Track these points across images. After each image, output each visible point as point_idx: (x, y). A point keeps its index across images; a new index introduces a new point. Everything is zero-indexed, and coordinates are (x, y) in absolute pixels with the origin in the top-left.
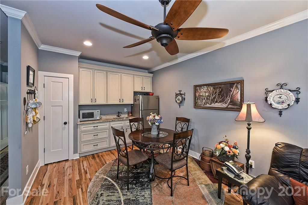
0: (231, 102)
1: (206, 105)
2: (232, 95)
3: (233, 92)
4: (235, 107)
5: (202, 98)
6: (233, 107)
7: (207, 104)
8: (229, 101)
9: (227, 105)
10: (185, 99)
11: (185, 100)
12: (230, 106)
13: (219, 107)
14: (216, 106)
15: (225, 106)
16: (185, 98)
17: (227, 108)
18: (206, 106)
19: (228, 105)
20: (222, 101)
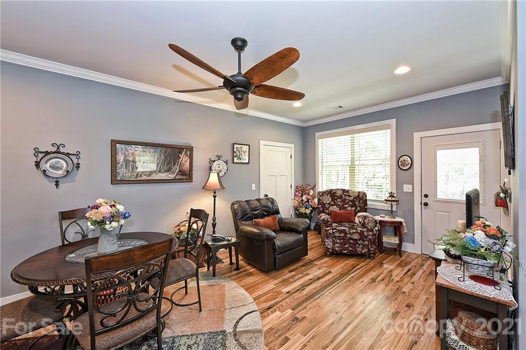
0: (180, 171)
1: (141, 176)
2: (180, 163)
3: (182, 160)
4: (185, 177)
5: (133, 165)
6: (182, 177)
7: (143, 176)
8: (177, 170)
9: (174, 175)
10: (81, 166)
11: (80, 170)
12: (178, 177)
13: (163, 178)
14: (158, 178)
15: (172, 176)
16: (78, 164)
17: (174, 179)
18: (141, 178)
19: (176, 176)
20: (168, 171)
